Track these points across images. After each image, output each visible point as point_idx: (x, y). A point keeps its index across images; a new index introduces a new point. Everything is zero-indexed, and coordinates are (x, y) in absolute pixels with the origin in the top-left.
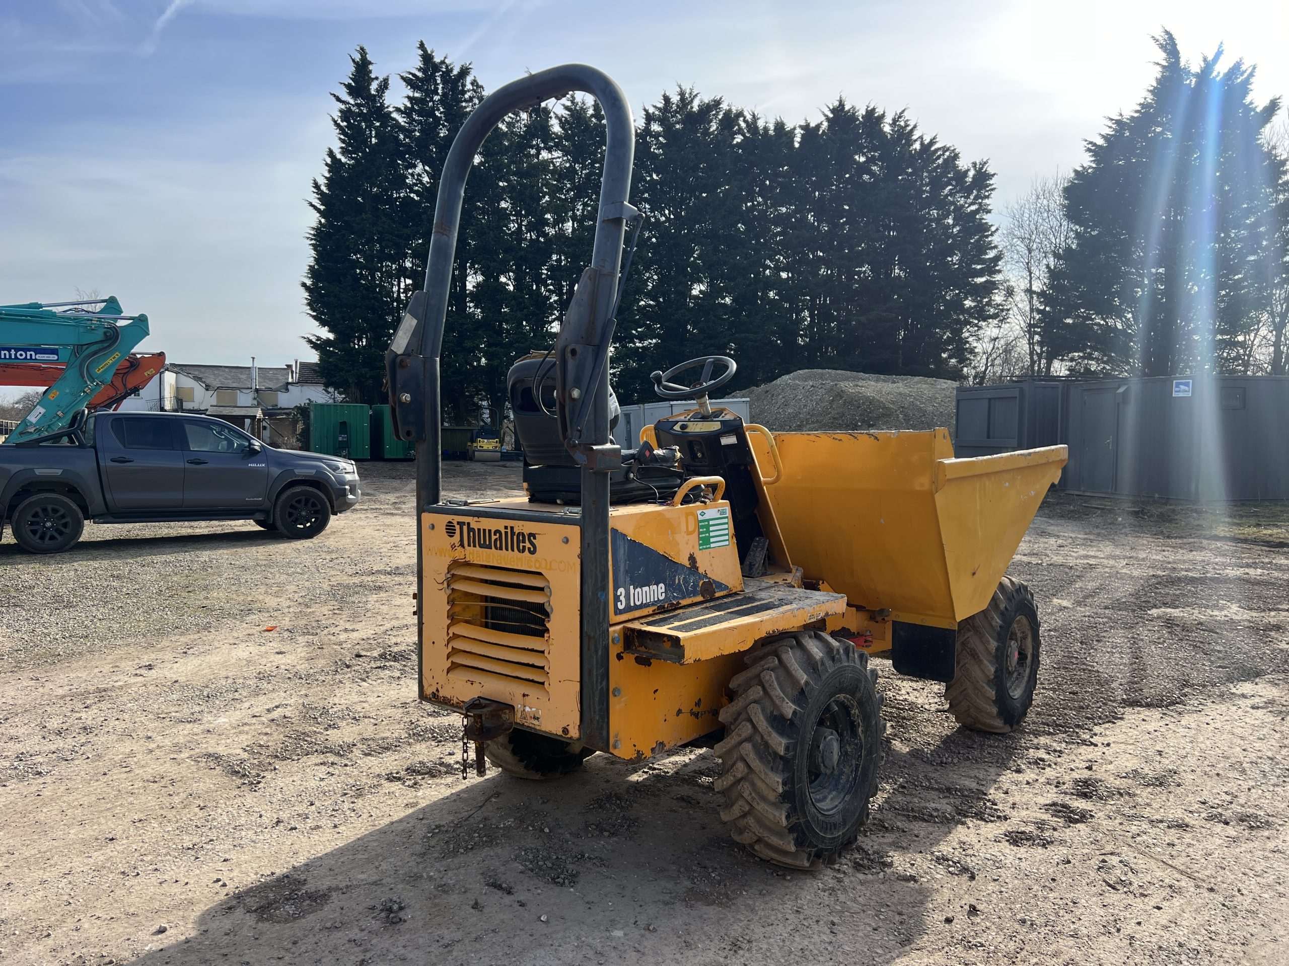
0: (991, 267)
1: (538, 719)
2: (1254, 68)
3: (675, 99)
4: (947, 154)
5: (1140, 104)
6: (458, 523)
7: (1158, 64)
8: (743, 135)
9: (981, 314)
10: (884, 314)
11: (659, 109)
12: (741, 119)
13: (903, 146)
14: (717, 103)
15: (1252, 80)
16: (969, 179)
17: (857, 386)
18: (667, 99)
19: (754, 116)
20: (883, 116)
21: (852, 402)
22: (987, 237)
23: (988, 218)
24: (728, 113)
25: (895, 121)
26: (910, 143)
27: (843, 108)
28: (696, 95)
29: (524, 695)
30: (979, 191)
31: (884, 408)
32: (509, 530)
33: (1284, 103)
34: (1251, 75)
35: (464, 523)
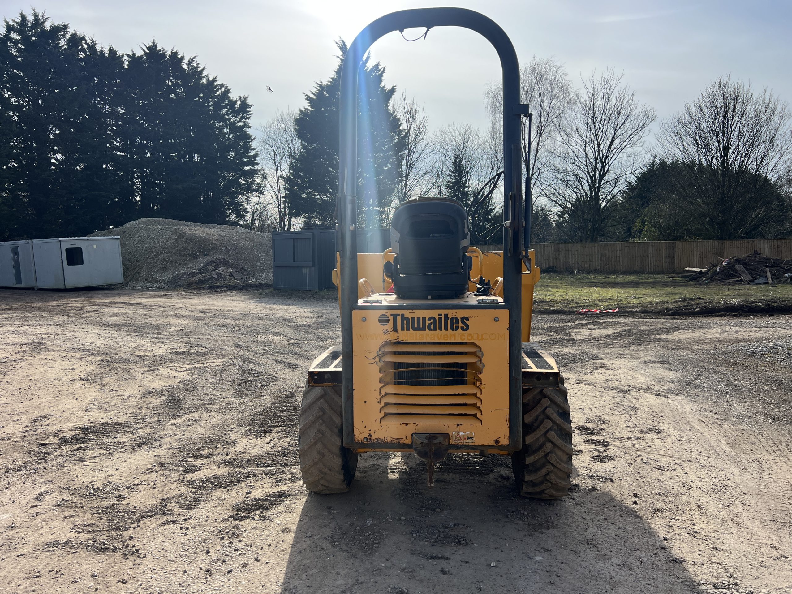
0: (252, 161)
1: (471, 438)
2: (384, 69)
3: (31, 18)
4: (223, 89)
5: (331, 78)
6: (392, 315)
7: (339, 57)
8: (85, 53)
9: (249, 189)
10: (194, 185)
11: (17, 23)
12: (84, 42)
13: (196, 80)
14: (65, 27)
15: (384, 75)
16: (237, 106)
17: (191, 229)
18: (23, 17)
19: (93, 41)
20: (182, 58)
21: (192, 240)
22: (249, 142)
23: (249, 131)
24: (74, 36)
25: (190, 63)
26: (201, 78)
27: (156, 48)
28: (47, 19)
29: (458, 425)
30: (243, 114)
31: (213, 244)
32: (443, 317)
33: (397, 89)
34: (383, 72)
35: (398, 315)
